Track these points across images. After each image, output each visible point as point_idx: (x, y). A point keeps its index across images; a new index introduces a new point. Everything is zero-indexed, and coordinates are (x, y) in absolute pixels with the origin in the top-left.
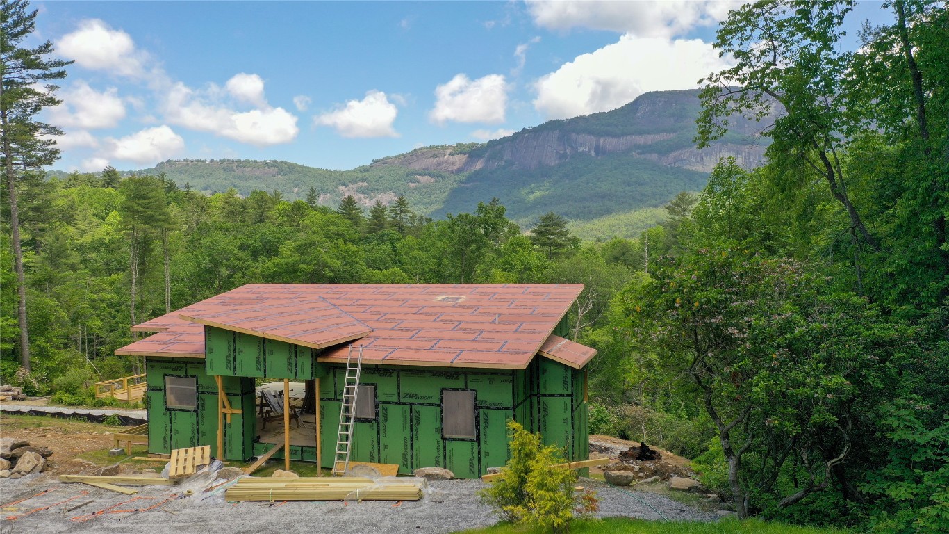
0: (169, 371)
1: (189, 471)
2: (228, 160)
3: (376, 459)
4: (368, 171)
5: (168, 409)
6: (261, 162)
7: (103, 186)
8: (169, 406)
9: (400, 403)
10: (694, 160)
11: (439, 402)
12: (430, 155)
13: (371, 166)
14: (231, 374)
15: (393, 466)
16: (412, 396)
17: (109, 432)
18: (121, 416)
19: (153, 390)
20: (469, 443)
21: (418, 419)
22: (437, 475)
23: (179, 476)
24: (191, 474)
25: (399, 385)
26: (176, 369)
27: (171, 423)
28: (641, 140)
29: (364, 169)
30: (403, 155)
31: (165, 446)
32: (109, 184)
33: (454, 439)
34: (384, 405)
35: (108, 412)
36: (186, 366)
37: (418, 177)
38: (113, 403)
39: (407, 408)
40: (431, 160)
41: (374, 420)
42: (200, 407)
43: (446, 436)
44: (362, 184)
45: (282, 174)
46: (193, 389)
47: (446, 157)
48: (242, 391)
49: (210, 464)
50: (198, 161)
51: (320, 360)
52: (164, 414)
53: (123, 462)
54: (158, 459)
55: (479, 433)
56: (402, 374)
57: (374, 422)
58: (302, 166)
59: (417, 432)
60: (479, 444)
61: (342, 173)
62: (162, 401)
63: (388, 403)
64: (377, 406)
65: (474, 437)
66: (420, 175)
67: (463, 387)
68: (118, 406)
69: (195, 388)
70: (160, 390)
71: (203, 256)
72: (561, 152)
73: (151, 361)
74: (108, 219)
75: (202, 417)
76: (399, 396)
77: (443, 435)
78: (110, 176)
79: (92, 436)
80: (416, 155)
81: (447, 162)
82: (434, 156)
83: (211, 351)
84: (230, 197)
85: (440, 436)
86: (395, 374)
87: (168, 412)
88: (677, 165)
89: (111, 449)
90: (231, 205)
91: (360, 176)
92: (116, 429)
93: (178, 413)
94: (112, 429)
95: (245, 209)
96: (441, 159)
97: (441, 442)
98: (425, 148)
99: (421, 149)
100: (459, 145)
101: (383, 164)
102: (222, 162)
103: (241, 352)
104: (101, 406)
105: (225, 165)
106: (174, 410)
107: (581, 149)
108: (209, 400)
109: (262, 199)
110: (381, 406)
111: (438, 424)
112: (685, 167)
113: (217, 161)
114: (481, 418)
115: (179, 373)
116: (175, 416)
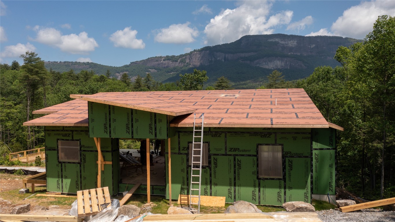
0: (61, 137)
1: (95, 209)
2: (68, 62)
3: (209, 193)
4: (128, 67)
5: (60, 162)
6: (82, 63)
7: (12, 69)
8: (61, 160)
9: (226, 155)
10: (264, 64)
11: (255, 154)
12: (155, 60)
13: (130, 65)
14: (107, 136)
15: (222, 198)
16: (235, 150)
17: (18, 179)
18: (24, 170)
19: (50, 150)
20: (278, 181)
21: (239, 165)
22: (306, 208)
23: (87, 214)
24: (97, 212)
25: (226, 143)
26: (65, 135)
27: (62, 171)
28: (243, 55)
29: (126, 66)
30: (143, 60)
31: (58, 187)
32: (15, 68)
33: (267, 179)
34: (215, 157)
35: (17, 168)
36: (72, 133)
37: (150, 70)
38: (19, 164)
39: (232, 158)
40: (155, 62)
41: (207, 166)
42: (83, 160)
43: (261, 177)
44: (126, 72)
45: (91, 68)
46: (78, 149)
47: (162, 61)
48: (112, 149)
49: (111, 202)
50: (54, 62)
51: (172, 125)
52: (57, 165)
53: (30, 198)
54: (54, 196)
55: (285, 174)
56: (228, 134)
57: (207, 168)
58: (100, 65)
59: (239, 174)
60: (285, 181)
61: (117, 68)
62: (56, 156)
63: (218, 155)
64: (210, 157)
65: (282, 177)
66: (151, 69)
67: (274, 142)
68: (22, 165)
69: (79, 147)
70: (55, 150)
71: (62, 95)
72: (210, 60)
73: (48, 130)
74: (14, 83)
75: (84, 167)
76: (226, 149)
77: (258, 176)
78: (15, 65)
79: (8, 181)
80: (149, 60)
81: (162, 63)
82: (157, 61)
83: (93, 120)
84: (71, 73)
85: (256, 176)
86: (223, 135)
87: (60, 164)
88: (258, 65)
89: (20, 189)
90: (72, 77)
91: (125, 69)
92: (22, 177)
93: (67, 165)
94: (19, 177)
95: (78, 78)
96: (160, 62)
97: (257, 181)
98: (153, 57)
99: (151, 58)
100: (167, 56)
101: (135, 64)
102: (65, 62)
103: (115, 120)
104: (12, 165)
105: (66, 64)
106: (64, 162)
107: (218, 59)
108: (88, 155)
109: (86, 73)
110: (212, 157)
111: (255, 169)
112: (261, 67)
113: (63, 62)
114: (287, 164)
115: (67, 138)
116: (65, 166)
